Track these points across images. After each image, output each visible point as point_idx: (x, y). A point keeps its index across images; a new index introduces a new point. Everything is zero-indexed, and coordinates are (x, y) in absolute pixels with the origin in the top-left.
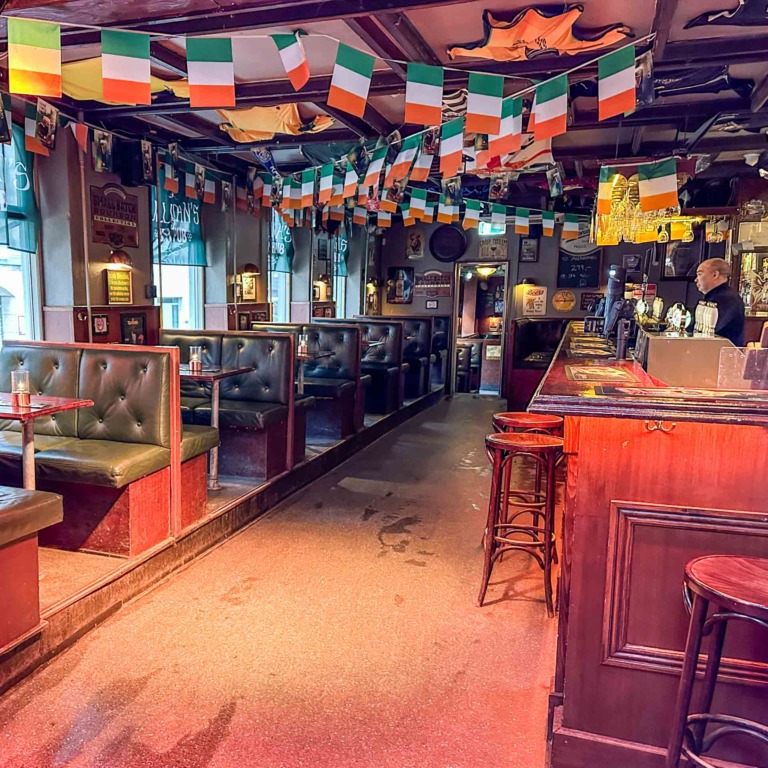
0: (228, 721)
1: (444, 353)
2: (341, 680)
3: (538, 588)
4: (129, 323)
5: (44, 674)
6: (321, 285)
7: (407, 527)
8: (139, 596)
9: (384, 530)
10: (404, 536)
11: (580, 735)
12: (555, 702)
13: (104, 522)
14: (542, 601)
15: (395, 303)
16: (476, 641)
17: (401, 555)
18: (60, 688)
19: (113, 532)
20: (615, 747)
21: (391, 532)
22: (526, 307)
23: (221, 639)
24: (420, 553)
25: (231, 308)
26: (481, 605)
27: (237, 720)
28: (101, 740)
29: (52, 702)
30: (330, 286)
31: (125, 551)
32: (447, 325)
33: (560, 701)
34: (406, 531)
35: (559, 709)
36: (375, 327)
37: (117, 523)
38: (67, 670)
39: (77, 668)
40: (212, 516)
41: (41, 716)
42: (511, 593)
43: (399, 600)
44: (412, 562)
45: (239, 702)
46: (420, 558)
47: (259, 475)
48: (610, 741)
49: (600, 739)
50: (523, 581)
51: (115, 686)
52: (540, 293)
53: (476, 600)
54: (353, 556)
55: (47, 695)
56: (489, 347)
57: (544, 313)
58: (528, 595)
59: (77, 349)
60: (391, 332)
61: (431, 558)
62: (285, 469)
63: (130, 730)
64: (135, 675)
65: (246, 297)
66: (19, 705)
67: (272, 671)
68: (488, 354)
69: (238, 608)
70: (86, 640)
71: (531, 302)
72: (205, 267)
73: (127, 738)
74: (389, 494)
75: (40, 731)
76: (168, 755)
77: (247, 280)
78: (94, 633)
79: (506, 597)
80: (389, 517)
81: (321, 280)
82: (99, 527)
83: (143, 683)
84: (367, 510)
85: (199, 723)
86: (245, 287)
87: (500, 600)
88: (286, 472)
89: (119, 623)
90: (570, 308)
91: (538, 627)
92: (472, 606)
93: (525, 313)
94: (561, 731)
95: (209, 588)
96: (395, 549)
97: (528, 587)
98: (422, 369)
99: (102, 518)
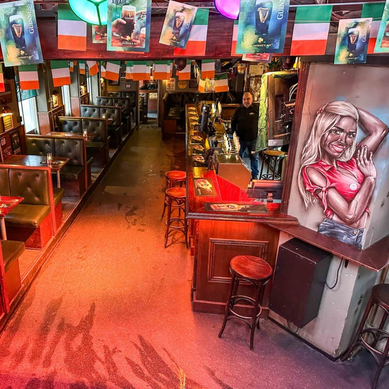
0: (94, 310)
1: (134, 109)
2: (126, 288)
3: (182, 237)
4: (13, 136)
5: (24, 301)
6: (83, 87)
7: (135, 212)
8: (46, 261)
9: (127, 215)
10: (134, 217)
11: (201, 302)
12: (193, 291)
13: (30, 238)
14: (184, 243)
15: (112, 85)
16: (166, 264)
17: (135, 226)
18: (33, 306)
19: (34, 241)
20: (211, 304)
21: (130, 215)
22: (167, 87)
23: (82, 277)
24: (142, 225)
25: (50, 114)
26: (166, 247)
27: (97, 309)
28: (55, 324)
29: (32, 313)
30: (86, 87)
31: (40, 247)
32: (135, 95)
33: (195, 290)
34: (135, 214)
35: (194, 293)
36: (109, 109)
37: (36, 238)
38: (32, 299)
39: (35, 297)
40: (65, 222)
41: (31, 319)
42: (174, 240)
43: (138, 249)
44: (139, 230)
45: (96, 302)
46: (142, 227)
47: (77, 196)
48: (209, 302)
49: (207, 302)
50: (177, 234)
51: (52, 303)
52: (173, 81)
53: (163, 246)
54: (119, 230)
55: (29, 310)
56: (150, 94)
57: (174, 90)
58: (179, 240)
59: (7, 168)
60: (116, 112)
61: (145, 227)
62: (85, 191)
63: (63, 319)
64: (56, 297)
65: (55, 106)
66: (21, 315)
67: (103, 288)
68: (150, 97)
69: (84, 262)
70: (34, 284)
71: (169, 85)
72: (36, 97)
73: (63, 322)
74: (125, 194)
75: (33, 325)
76: (79, 326)
77: (54, 98)
78: (36, 281)
79: (173, 243)
80: (127, 207)
81: (83, 85)
82: (28, 240)
83: (61, 299)
84: (118, 204)
85: (85, 312)
86: (54, 102)
87: (171, 244)
88: (86, 192)
89: (43, 275)
90: (185, 87)
91: (184, 255)
92: (162, 248)
93: (167, 90)
94: (196, 301)
95: (71, 253)
96: (133, 225)
97: (179, 237)
98: (128, 121)
99: (29, 237)
